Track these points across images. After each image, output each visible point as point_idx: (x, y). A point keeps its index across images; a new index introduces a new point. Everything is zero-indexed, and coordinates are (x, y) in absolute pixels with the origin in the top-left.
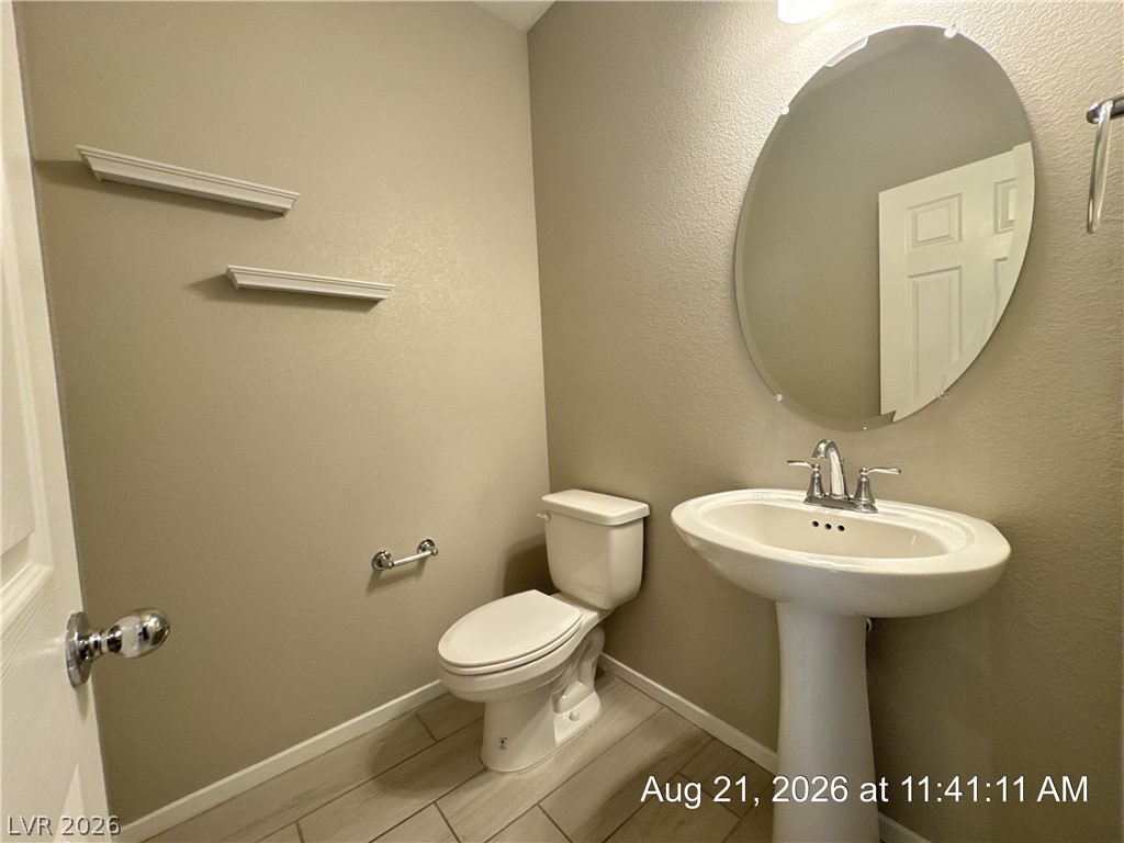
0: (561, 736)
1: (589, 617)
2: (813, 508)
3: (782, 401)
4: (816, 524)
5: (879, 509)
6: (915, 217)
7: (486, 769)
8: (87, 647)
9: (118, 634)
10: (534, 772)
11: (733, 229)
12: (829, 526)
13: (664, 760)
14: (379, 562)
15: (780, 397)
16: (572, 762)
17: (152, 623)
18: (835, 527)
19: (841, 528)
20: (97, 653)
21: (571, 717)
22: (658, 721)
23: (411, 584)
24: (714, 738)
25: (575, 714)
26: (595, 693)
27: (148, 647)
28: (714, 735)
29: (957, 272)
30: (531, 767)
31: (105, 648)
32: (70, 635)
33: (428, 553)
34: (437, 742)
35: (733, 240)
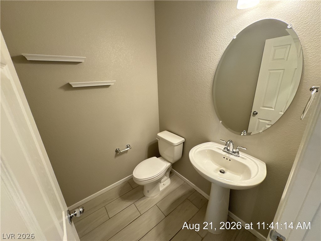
0: (161, 189)
1: (169, 164)
2: (224, 153)
3: (222, 123)
4: (224, 158)
5: (240, 155)
6: (275, 50)
7: (144, 196)
8: (71, 216)
9: (76, 213)
10: (155, 197)
11: (215, 71)
12: (227, 159)
13: (184, 195)
14: (117, 151)
15: (221, 122)
16: (164, 195)
17: (81, 210)
18: (228, 160)
19: (230, 160)
20: (73, 217)
21: (163, 184)
22: (184, 186)
23: (125, 155)
24: (196, 191)
25: (164, 184)
26: (169, 179)
27: (82, 214)
28: (196, 190)
29: (283, 70)
30: (154, 196)
31: (74, 216)
32: (68, 216)
33: (129, 148)
34: (133, 189)
35: (214, 74)
